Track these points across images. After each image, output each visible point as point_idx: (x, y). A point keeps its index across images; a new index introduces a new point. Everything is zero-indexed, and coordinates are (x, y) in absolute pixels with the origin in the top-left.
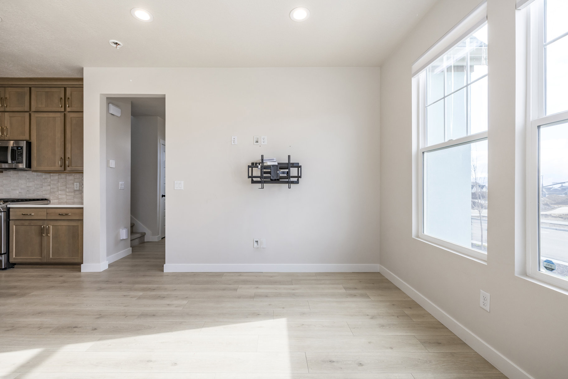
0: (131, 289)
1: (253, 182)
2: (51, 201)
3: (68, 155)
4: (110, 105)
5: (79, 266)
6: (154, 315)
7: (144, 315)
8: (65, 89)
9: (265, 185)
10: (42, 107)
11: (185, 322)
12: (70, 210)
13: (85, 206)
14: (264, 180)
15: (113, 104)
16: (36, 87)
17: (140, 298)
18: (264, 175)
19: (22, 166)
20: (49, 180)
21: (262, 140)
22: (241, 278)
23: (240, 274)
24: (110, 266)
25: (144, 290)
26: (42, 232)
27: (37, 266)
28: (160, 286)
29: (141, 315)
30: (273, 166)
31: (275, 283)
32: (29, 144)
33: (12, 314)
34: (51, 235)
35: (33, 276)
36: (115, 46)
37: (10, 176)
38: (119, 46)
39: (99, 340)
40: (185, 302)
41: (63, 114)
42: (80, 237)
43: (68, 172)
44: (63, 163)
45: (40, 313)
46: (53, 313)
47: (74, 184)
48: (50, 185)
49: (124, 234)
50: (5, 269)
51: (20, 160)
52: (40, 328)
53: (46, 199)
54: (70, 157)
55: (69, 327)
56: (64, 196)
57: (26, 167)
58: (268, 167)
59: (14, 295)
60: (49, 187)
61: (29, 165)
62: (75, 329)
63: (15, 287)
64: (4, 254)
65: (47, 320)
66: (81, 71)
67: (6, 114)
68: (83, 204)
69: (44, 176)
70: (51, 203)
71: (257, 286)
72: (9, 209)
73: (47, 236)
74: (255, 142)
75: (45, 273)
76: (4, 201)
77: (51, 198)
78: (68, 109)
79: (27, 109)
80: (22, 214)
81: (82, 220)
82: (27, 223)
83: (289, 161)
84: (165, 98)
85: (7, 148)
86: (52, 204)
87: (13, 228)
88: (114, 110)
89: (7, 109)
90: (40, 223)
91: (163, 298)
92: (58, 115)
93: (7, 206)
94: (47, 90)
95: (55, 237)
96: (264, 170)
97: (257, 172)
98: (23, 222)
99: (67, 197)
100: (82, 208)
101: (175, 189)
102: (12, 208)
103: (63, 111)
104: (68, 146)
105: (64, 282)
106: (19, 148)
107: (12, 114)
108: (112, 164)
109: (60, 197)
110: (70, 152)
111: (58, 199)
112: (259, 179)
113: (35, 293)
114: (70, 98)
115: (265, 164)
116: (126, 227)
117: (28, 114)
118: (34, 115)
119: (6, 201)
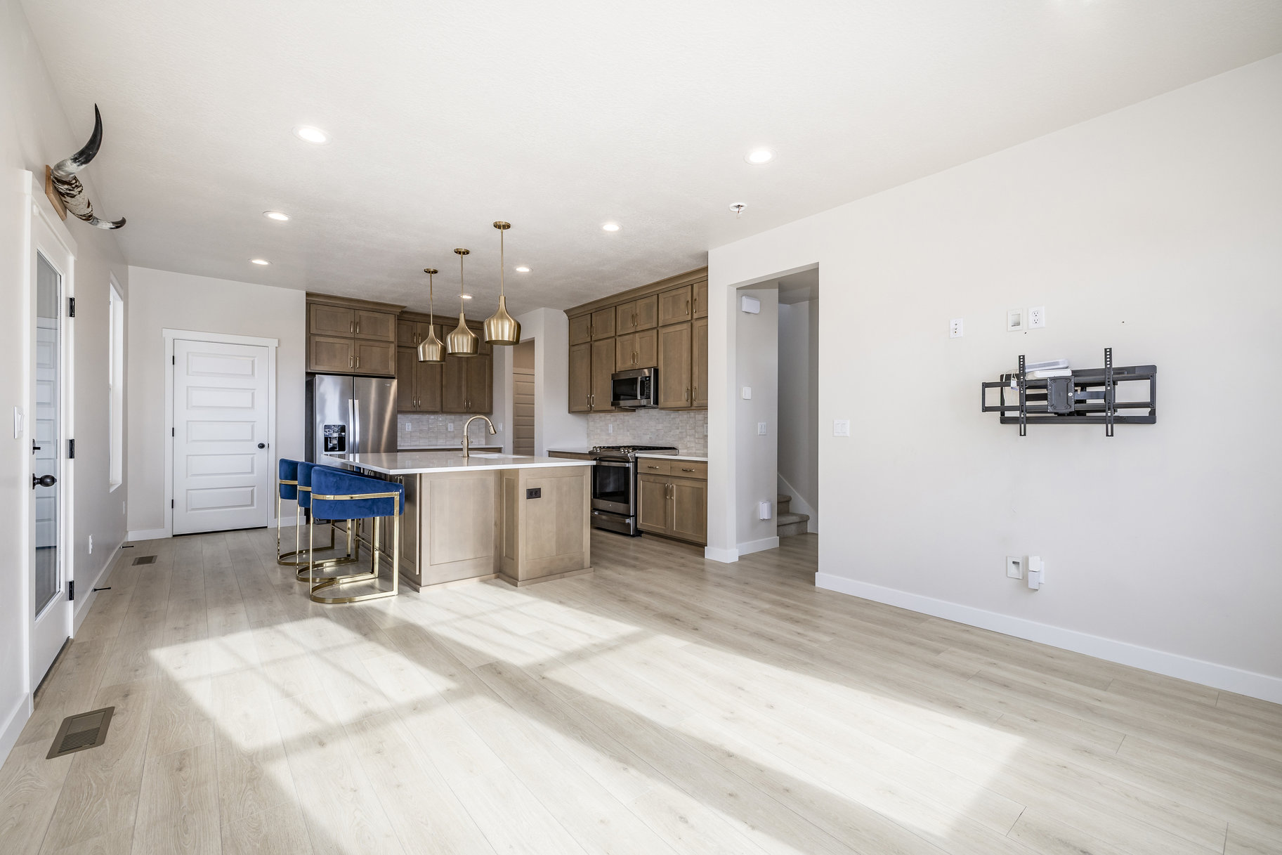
0: (756, 597)
1: (1004, 420)
2: (680, 451)
3: (695, 384)
4: (744, 297)
5: (702, 549)
6: (772, 640)
7: (758, 635)
8: (692, 285)
9: (1030, 427)
10: (670, 318)
11: (812, 665)
12: (693, 464)
13: (709, 459)
14: (1028, 415)
15: (748, 296)
17: (763, 611)
18: (1028, 403)
19: (651, 402)
20: (678, 420)
21: (1032, 318)
22: (966, 636)
23: (967, 628)
24: (740, 558)
25: (774, 602)
26: (666, 492)
27: (663, 540)
28: (799, 604)
29: (755, 633)
30: (1054, 379)
31: (1053, 670)
32: (656, 371)
33: (627, 586)
34: (674, 498)
35: (655, 551)
36: (737, 210)
38: (742, 209)
39: (696, 643)
40: (826, 639)
41: (690, 323)
42: (704, 505)
43: (695, 408)
44: (689, 396)
45: (650, 593)
46: (662, 596)
48: (678, 429)
49: (765, 510)
50: (633, 536)
51: (648, 394)
52: (646, 608)
53: (674, 448)
54: (696, 387)
55: (672, 617)
56: (693, 445)
57: (654, 404)
58: (1040, 384)
59: (634, 567)
60: (678, 431)
61: (656, 402)
62: (677, 622)
64: (632, 516)
65: (655, 603)
66: (705, 256)
67: (637, 334)
68: (707, 457)
69: (673, 415)
70: (679, 453)
71: (995, 661)
72: (637, 458)
73: (671, 500)
74: (1010, 324)
75: (668, 550)
76: (633, 449)
77: (679, 446)
78: (695, 316)
79: (655, 324)
80: (648, 467)
81: (706, 480)
82: (652, 478)
83: (1106, 364)
84: (817, 270)
85: (636, 379)
86: (681, 455)
87: (640, 484)
88: (749, 305)
89: (638, 329)
90: (664, 480)
91: (797, 622)
92: (686, 326)
93: (636, 455)
94: (674, 293)
95: (679, 502)
96: (1029, 392)
97: (1012, 396)
98: (649, 477)
99: (696, 446)
100: (706, 462)
101: (835, 434)
102: (641, 458)
103: (690, 319)
104: (695, 370)
105: (683, 565)
106: (647, 379)
107: (641, 334)
108: (747, 393)
109: (689, 445)
110: (696, 380)
111: (687, 448)
112: (1016, 414)
113: (652, 570)
114: (696, 298)
115: (1029, 377)
116: (769, 500)
117: (655, 331)
118: (662, 331)
119: (635, 448)
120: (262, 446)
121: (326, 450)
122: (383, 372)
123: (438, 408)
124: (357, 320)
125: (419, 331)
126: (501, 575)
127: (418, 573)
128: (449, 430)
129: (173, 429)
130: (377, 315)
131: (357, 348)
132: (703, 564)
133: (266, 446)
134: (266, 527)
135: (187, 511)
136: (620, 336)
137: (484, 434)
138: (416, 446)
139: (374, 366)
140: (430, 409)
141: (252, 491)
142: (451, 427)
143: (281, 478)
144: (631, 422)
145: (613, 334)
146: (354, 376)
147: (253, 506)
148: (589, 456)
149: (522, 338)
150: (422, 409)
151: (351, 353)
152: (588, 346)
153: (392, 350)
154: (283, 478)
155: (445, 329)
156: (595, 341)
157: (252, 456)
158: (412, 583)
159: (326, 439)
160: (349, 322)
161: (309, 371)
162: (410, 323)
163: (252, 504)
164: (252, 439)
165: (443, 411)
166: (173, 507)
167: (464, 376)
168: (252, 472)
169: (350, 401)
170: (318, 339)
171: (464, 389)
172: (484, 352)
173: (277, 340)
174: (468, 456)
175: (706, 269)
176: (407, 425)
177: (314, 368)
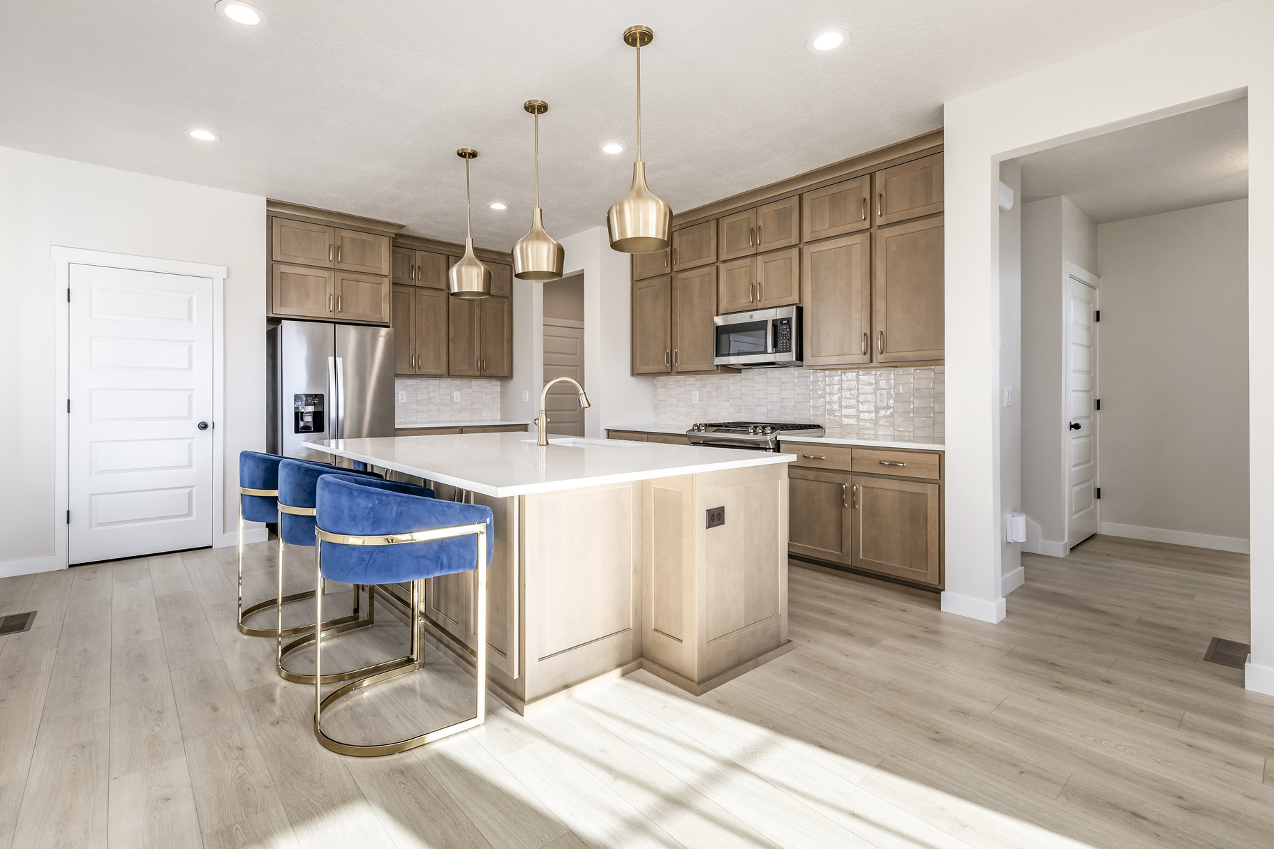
2: (827, 430)
3: (879, 327)
5: (934, 595)
8: (874, 176)
10: (824, 229)
12: (903, 453)
16: (812, 190)
19: (791, 356)
26: (843, 497)
27: (829, 570)
32: (800, 311)
34: (860, 507)
37: (753, 379)
41: (869, 233)
42: (930, 522)
43: (879, 365)
44: (867, 346)
47: (875, 393)
48: (823, 397)
49: (1019, 527)
51: (786, 346)
53: (818, 427)
54: (884, 331)
57: (797, 360)
60: (823, 401)
61: (800, 357)
63: (831, 613)
66: (940, 112)
67: (759, 258)
70: (827, 434)
72: (778, 444)
73: (853, 509)
76: (771, 428)
77: (829, 424)
78: (879, 221)
79: (794, 240)
80: (804, 456)
82: (812, 474)
85: (765, 324)
88: (1003, 193)
89: (761, 249)
90: (838, 478)
92: (858, 239)
93: (776, 437)
95: (871, 513)
98: (805, 472)
99: (860, 424)
100: (942, 453)
102: (785, 442)
103: (869, 227)
104: (880, 305)
106: (784, 322)
107: (768, 257)
109: (844, 421)
110: (883, 319)
111: (840, 426)
114: (884, 194)
117: (796, 250)
118: (808, 251)
119: (775, 427)
120: (204, 426)
121: (297, 430)
122: (374, 318)
123: (444, 370)
124: (339, 244)
125: (419, 263)
126: (645, 661)
127: (516, 676)
128: (455, 400)
129: (69, 401)
130: (365, 237)
131: (339, 282)
132: (937, 620)
133: (210, 425)
134: (211, 547)
135: (90, 527)
136: (724, 262)
137: (499, 405)
138: (413, 423)
139: (361, 310)
140: (433, 371)
141: (190, 494)
142: (457, 395)
143: (242, 485)
144: (732, 387)
145: (713, 259)
146: (335, 323)
147: (192, 516)
148: (686, 439)
149: (568, 270)
150: (423, 371)
151: (330, 290)
152: (666, 279)
153: (385, 287)
154: (247, 483)
155: (452, 259)
156: (678, 272)
157: (189, 441)
158: (504, 693)
159: (296, 414)
160: (327, 246)
161: (271, 315)
162: (407, 251)
163: (190, 514)
164: (190, 416)
165: (449, 374)
166: (68, 522)
167: (476, 326)
168: (190, 465)
169: (331, 359)
170: (284, 268)
171: (477, 344)
172: (501, 293)
173: (226, 268)
174: (548, 444)
175: (940, 133)
176: (404, 392)
177: (279, 311)
